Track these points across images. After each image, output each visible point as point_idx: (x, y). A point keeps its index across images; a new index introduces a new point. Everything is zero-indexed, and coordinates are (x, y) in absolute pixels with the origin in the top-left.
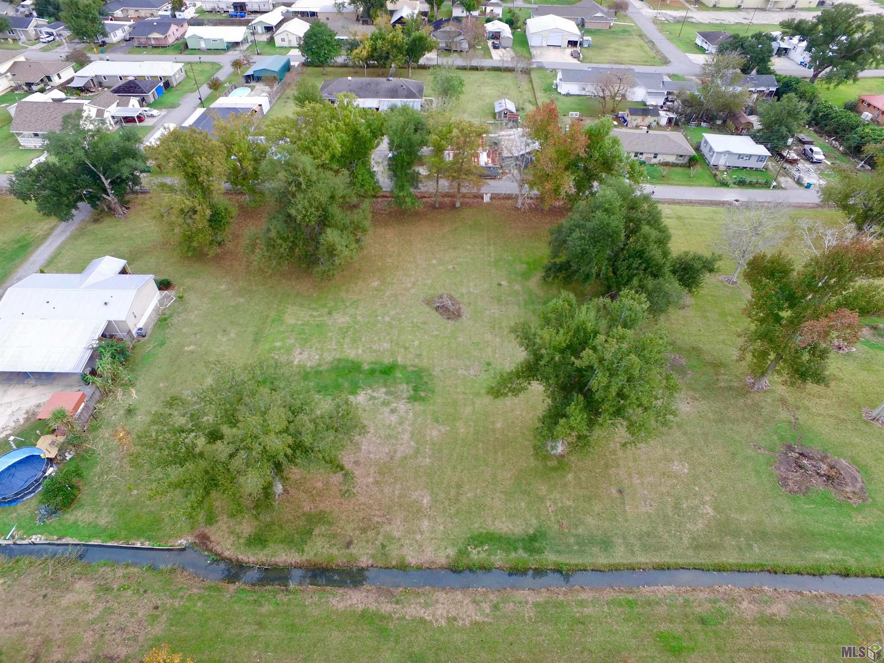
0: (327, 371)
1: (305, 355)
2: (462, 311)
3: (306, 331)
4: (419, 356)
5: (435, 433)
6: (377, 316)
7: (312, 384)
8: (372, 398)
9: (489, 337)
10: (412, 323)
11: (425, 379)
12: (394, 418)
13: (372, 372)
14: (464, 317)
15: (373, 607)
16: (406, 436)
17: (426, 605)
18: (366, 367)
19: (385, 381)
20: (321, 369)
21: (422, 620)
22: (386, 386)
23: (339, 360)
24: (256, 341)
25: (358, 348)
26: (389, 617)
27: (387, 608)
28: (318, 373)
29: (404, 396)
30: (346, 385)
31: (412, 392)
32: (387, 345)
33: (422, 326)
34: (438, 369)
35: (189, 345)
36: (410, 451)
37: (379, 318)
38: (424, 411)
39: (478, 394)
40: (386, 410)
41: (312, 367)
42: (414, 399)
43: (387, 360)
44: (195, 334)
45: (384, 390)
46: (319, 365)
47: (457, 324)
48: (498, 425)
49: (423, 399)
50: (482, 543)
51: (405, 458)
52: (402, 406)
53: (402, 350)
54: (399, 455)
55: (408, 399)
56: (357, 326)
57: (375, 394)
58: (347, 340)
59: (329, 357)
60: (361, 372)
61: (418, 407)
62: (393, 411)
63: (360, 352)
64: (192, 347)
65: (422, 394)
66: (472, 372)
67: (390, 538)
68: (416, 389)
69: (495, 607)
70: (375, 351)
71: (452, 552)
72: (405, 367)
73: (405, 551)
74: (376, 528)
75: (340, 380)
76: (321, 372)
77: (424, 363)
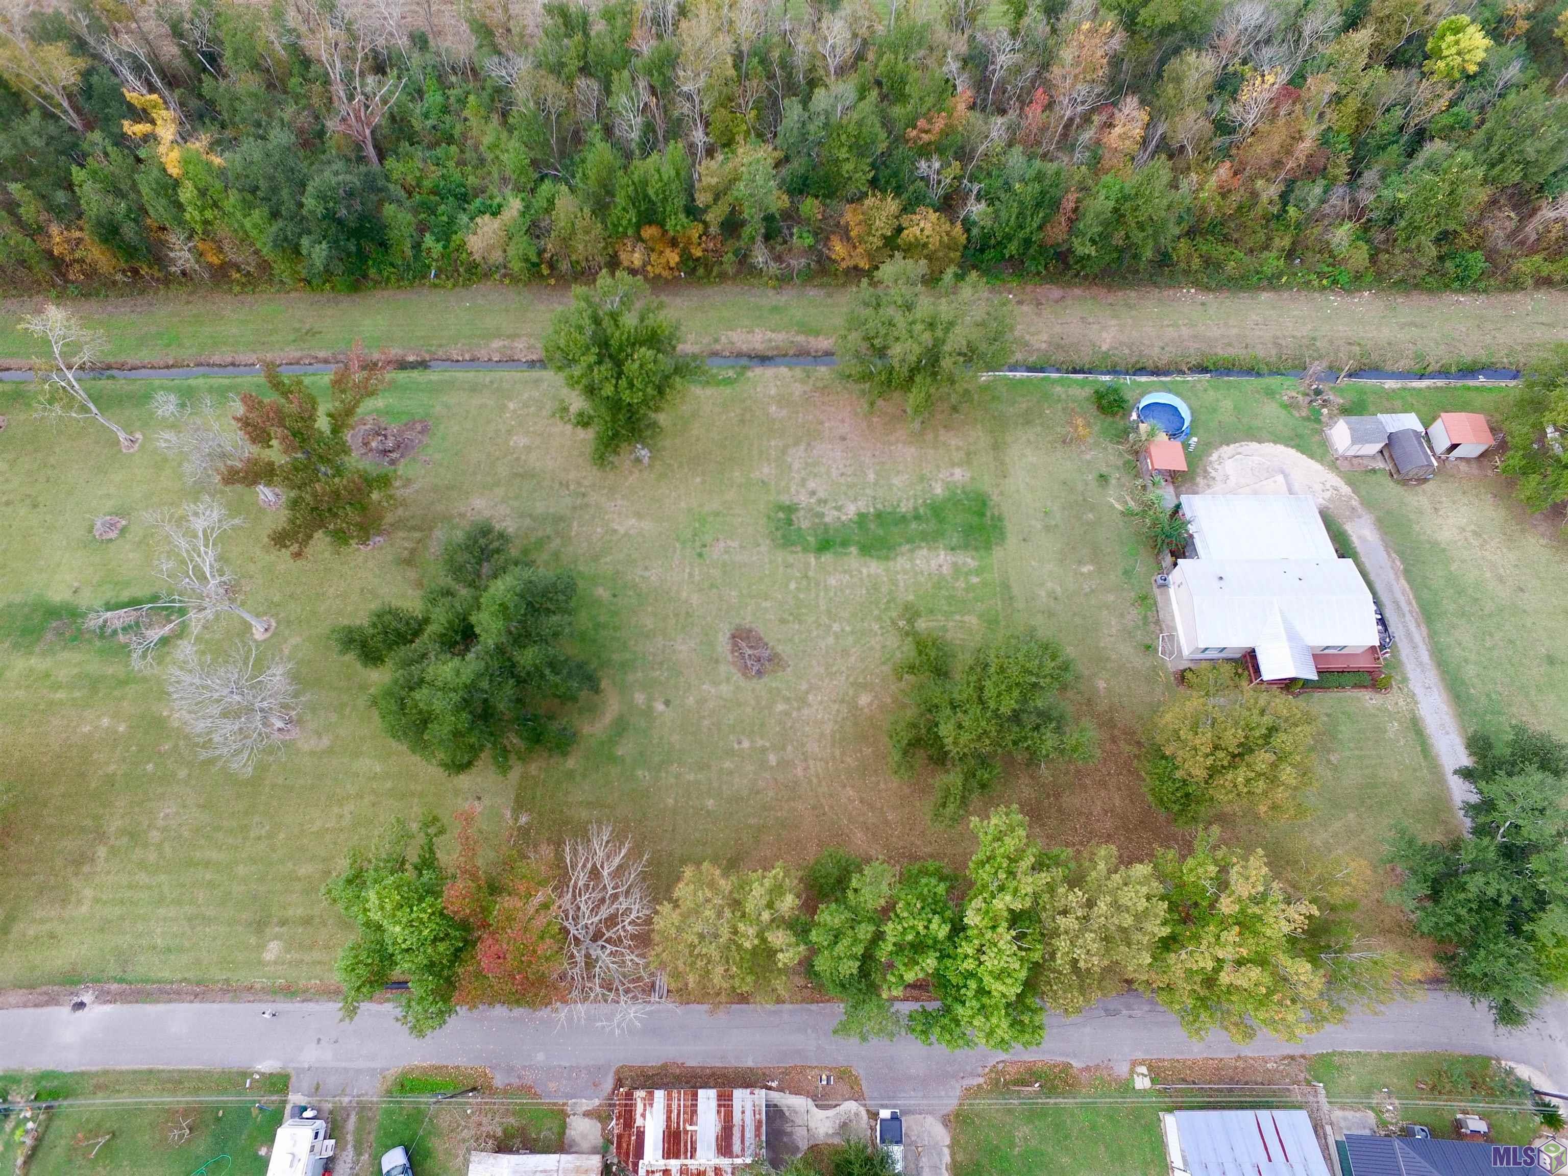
0: (900, 545)
1: (934, 563)
2: (729, 647)
3: (943, 602)
4: (788, 566)
5: (766, 470)
6: (852, 632)
7: (914, 525)
8: (838, 509)
9: (695, 599)
10: (800, 622)
11: (779, 534)
12: (811, 485)
13: (845, 544)
14: (728, 635)
15: (811, 339)
16: (796, 466)
17: (770, 340)
18: (853, 550)
19: (826, 531)
20: (908, 547)
21: (773, 331)
22: (825, 525)
23: (887, 558)
24: (1006, 586)
25: (869, 576)
26: (798, 333)
27: (801, 338)
28: (909, 541)
29: (802, 513)
30: (872, 526)
31: (794, 517)
32: (832, 581)
33: (786, 616)
34: (763, 549)
35: (1090, 573)
36: (791, 451)
37: (848, 629)
38: (779, 493)
39: (717, 514)
40: (821, 494)
41: (920, 547)
42: (790, 509)
43: (827, 558)
44: (1092, 591)
45: (827, 519)
46: (912, 551)
47: (737, 621)
48: (698, 480)
49: (781, 508)
50: (724, 380)
51: (796, 444)
52: (803, 499)
53: (811, 574)
54: (802, 447)
55: (797, 510)
56: (876, 612)
57: (836, 513)
58: (884, 589)
59: (901, 563)
60: (859, 542)
61: (785, 499)
62: (813, 493)
63: (864, 571)
64: (1085, 570)
65: (781, 515)
66: (722, 544)
67: (803, 382)
68: (790, 522)
69: (717, 341)
70: (845, 572)
71: (750, 374)
72: (805, 550)
73: (789, 374)
74: (815, 389)
75: (881, 532)
76: (908, 542)
77: (780, 556)
